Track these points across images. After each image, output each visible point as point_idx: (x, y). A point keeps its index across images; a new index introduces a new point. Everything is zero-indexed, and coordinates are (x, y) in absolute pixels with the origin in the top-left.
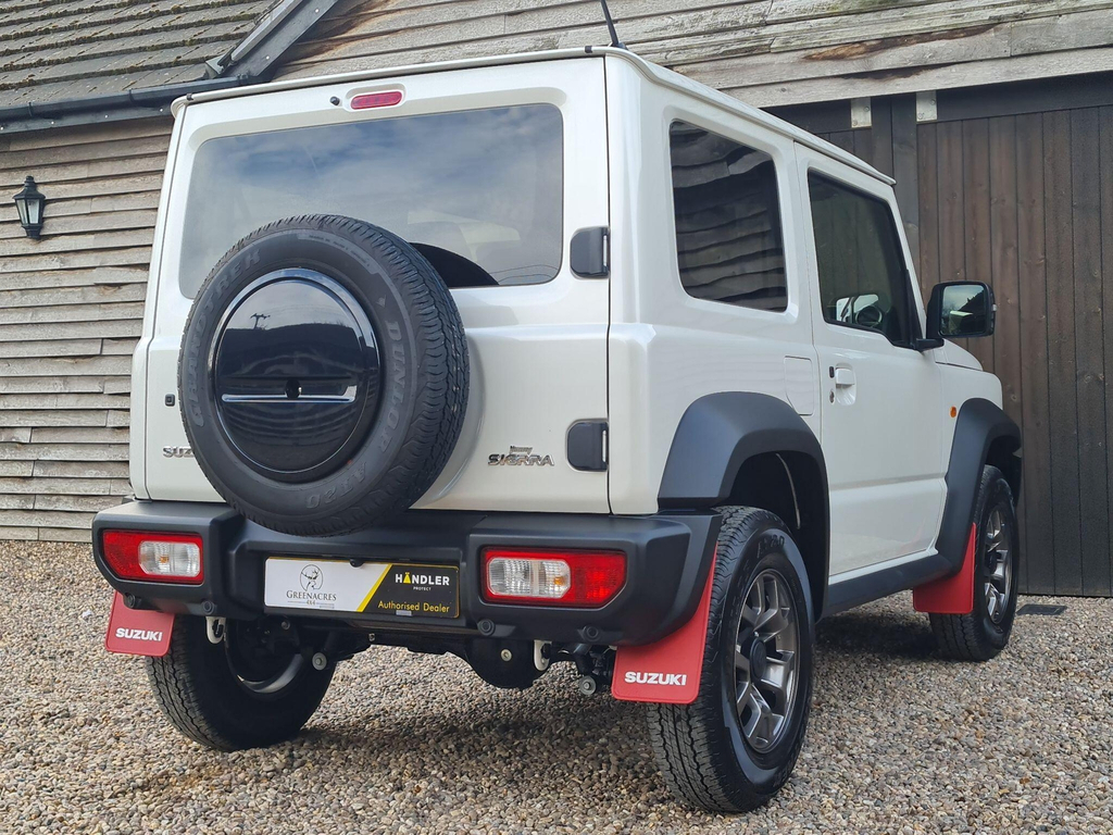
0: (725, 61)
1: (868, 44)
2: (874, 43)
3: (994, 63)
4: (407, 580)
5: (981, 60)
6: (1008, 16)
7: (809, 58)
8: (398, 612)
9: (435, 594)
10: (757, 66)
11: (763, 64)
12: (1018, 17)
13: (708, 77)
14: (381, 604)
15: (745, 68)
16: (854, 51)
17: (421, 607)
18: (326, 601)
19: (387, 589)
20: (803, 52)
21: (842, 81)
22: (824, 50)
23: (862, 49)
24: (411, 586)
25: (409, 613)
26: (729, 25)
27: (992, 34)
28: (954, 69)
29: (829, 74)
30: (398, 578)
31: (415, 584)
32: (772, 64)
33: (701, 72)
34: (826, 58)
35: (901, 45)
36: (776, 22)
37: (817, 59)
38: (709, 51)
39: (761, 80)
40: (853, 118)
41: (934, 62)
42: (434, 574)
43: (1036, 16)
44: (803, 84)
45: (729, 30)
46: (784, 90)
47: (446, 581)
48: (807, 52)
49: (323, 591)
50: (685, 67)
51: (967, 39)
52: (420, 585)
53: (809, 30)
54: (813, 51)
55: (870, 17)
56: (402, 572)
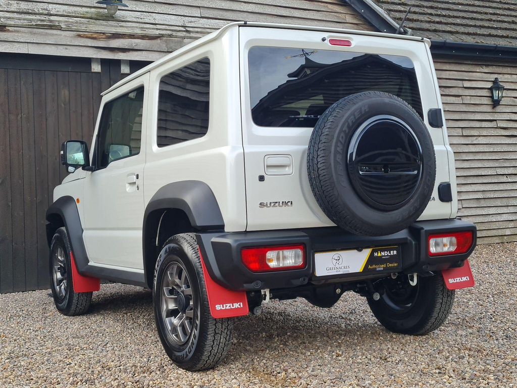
0: (35, 29)
1: (107, 35)
2: (109, 35)
3: (159, 53)
4: (379, 255)
5: (155, 51)
6: (166, 35)
7: (79, 36)
8: (377, 269)
9: (391, 259)
10: (53, 35)
11: (56, 35)
12: (170, 36)
13: (27, 36)
14: (370, 267)
15: (47, 34)
16: (101, 37)
17: (387, 265)
18: (345, 270)
19: (371, 260)
20: (75, 32)
21: (95, 49)
22: (86, 33)
23: (104, 36)
24: (381, 256)
25: (382, 269)
26: (30, 11)
27: (159, 41)
28: (144, 52)
29: (90, 45)
30: (376, 254)
31: (383, 256)
32: (61, 35)
33: (22, 32)
34: (87, 37)
35: (121, 38)
36: (56, 15)
37: (83, 37)
38: (26, 23)
39: (56, 42)
40: (92, 67)
41: (137, 48)
42: (389, 250)
43: (176, 37)
44: (76, 47)
45: (31, 13)
46: (66, 49)
47: (395, 252)
48: (78, 33)
49: (343, 265)
50: (13, 28)
51: (149, 41)
52: (385, 256)
53: (77, 22)
54: (81, 33)
55: (104, 22)
56: (377, 251)
